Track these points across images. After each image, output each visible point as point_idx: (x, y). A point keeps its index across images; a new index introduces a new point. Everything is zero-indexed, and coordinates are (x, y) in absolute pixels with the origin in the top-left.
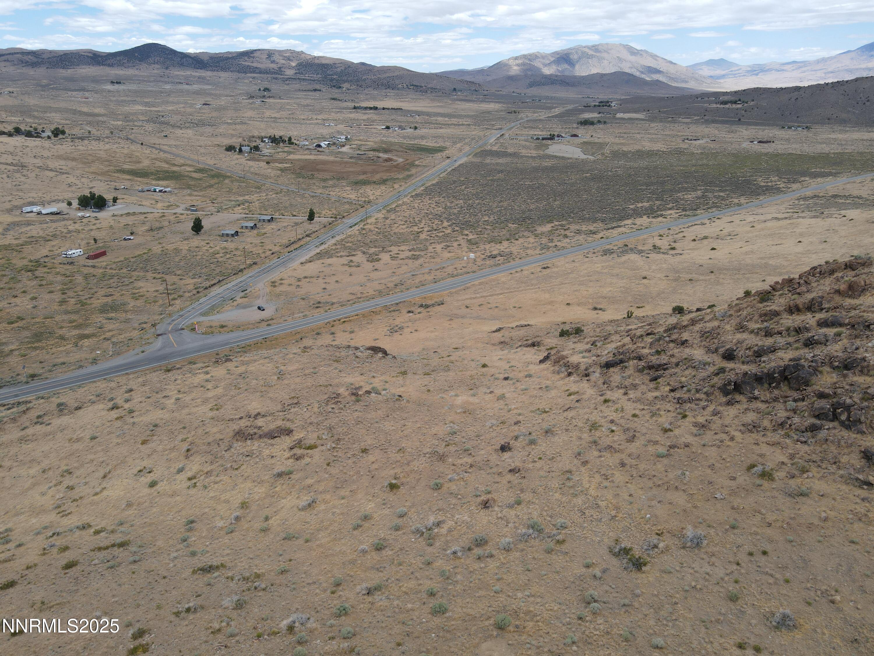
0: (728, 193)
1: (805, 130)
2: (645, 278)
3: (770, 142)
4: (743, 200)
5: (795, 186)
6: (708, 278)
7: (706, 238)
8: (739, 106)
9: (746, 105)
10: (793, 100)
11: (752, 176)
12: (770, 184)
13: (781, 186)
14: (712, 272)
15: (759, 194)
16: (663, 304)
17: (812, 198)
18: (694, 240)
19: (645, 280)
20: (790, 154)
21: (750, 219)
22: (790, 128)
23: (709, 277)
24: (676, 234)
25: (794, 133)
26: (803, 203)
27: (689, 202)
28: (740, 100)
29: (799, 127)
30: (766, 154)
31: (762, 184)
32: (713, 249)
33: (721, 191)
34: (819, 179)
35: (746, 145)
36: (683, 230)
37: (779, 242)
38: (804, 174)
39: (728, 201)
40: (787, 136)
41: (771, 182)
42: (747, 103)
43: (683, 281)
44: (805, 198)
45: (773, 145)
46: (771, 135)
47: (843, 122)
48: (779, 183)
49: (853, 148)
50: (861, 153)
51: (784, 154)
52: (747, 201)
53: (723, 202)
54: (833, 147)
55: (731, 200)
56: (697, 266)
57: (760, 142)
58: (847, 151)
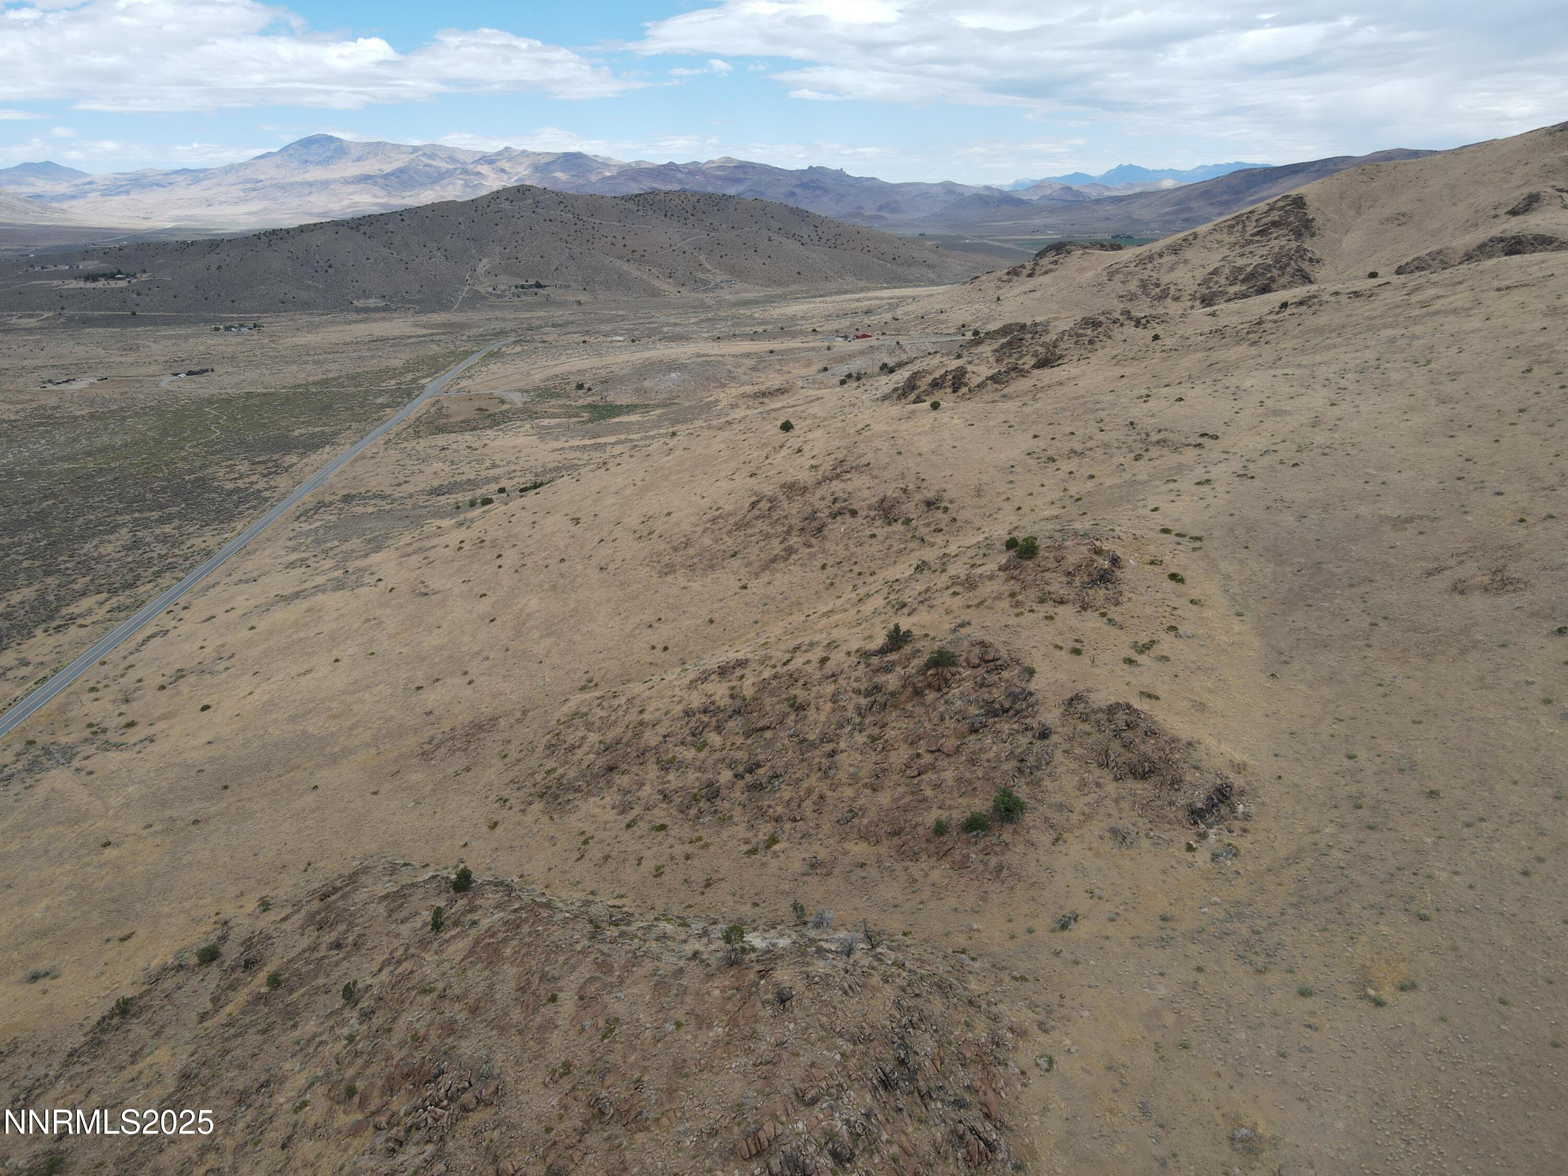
0: (176, 522)
1: (254, 332)
2: (107, 844)
3: (207, 371)
4: (208, 538)
5: (282, 482)
7: (180, 674)
8: (123, 284)
9: (134, 281)
10: (214, 268)
11: (203, 467)
12: (240, 483)
13: (261, 485)
14: (226, 787)
15: (230, 519)
17: (316, 509)
18: (162, 688)
19: (108, 850)
20: (249, 395)
22: (228, 329)
23: (225, 804)
24: (123, 675)
25: (239, 339)
26: (306, 527)
27: (114, 565)
28: (120, 273)
29: (242, 326)
30: (210, 401)
31: (230, 486)
32: (205, 708)
33: (162, 521)
34: (313, 457)
35: (166, 382)
36: (131, 660)
38: (286, 445)
39: (184, 547)
40: (230, 349)
41: (241, 477)
42: (134, 276)
43: (183, 830)
44: (307, 511)
45: (213, 376)
46: (202, 348)
47: (306, 306)
48: (254, 478)
49: (337, 367)
50: (352, 378)
51: (239, 397)
52: (217, 539)
53: (177, 551)
54: (309, 367)
55: (189, 543)
56: (193, 773)
57: (190, 373)
58: (331, 375)
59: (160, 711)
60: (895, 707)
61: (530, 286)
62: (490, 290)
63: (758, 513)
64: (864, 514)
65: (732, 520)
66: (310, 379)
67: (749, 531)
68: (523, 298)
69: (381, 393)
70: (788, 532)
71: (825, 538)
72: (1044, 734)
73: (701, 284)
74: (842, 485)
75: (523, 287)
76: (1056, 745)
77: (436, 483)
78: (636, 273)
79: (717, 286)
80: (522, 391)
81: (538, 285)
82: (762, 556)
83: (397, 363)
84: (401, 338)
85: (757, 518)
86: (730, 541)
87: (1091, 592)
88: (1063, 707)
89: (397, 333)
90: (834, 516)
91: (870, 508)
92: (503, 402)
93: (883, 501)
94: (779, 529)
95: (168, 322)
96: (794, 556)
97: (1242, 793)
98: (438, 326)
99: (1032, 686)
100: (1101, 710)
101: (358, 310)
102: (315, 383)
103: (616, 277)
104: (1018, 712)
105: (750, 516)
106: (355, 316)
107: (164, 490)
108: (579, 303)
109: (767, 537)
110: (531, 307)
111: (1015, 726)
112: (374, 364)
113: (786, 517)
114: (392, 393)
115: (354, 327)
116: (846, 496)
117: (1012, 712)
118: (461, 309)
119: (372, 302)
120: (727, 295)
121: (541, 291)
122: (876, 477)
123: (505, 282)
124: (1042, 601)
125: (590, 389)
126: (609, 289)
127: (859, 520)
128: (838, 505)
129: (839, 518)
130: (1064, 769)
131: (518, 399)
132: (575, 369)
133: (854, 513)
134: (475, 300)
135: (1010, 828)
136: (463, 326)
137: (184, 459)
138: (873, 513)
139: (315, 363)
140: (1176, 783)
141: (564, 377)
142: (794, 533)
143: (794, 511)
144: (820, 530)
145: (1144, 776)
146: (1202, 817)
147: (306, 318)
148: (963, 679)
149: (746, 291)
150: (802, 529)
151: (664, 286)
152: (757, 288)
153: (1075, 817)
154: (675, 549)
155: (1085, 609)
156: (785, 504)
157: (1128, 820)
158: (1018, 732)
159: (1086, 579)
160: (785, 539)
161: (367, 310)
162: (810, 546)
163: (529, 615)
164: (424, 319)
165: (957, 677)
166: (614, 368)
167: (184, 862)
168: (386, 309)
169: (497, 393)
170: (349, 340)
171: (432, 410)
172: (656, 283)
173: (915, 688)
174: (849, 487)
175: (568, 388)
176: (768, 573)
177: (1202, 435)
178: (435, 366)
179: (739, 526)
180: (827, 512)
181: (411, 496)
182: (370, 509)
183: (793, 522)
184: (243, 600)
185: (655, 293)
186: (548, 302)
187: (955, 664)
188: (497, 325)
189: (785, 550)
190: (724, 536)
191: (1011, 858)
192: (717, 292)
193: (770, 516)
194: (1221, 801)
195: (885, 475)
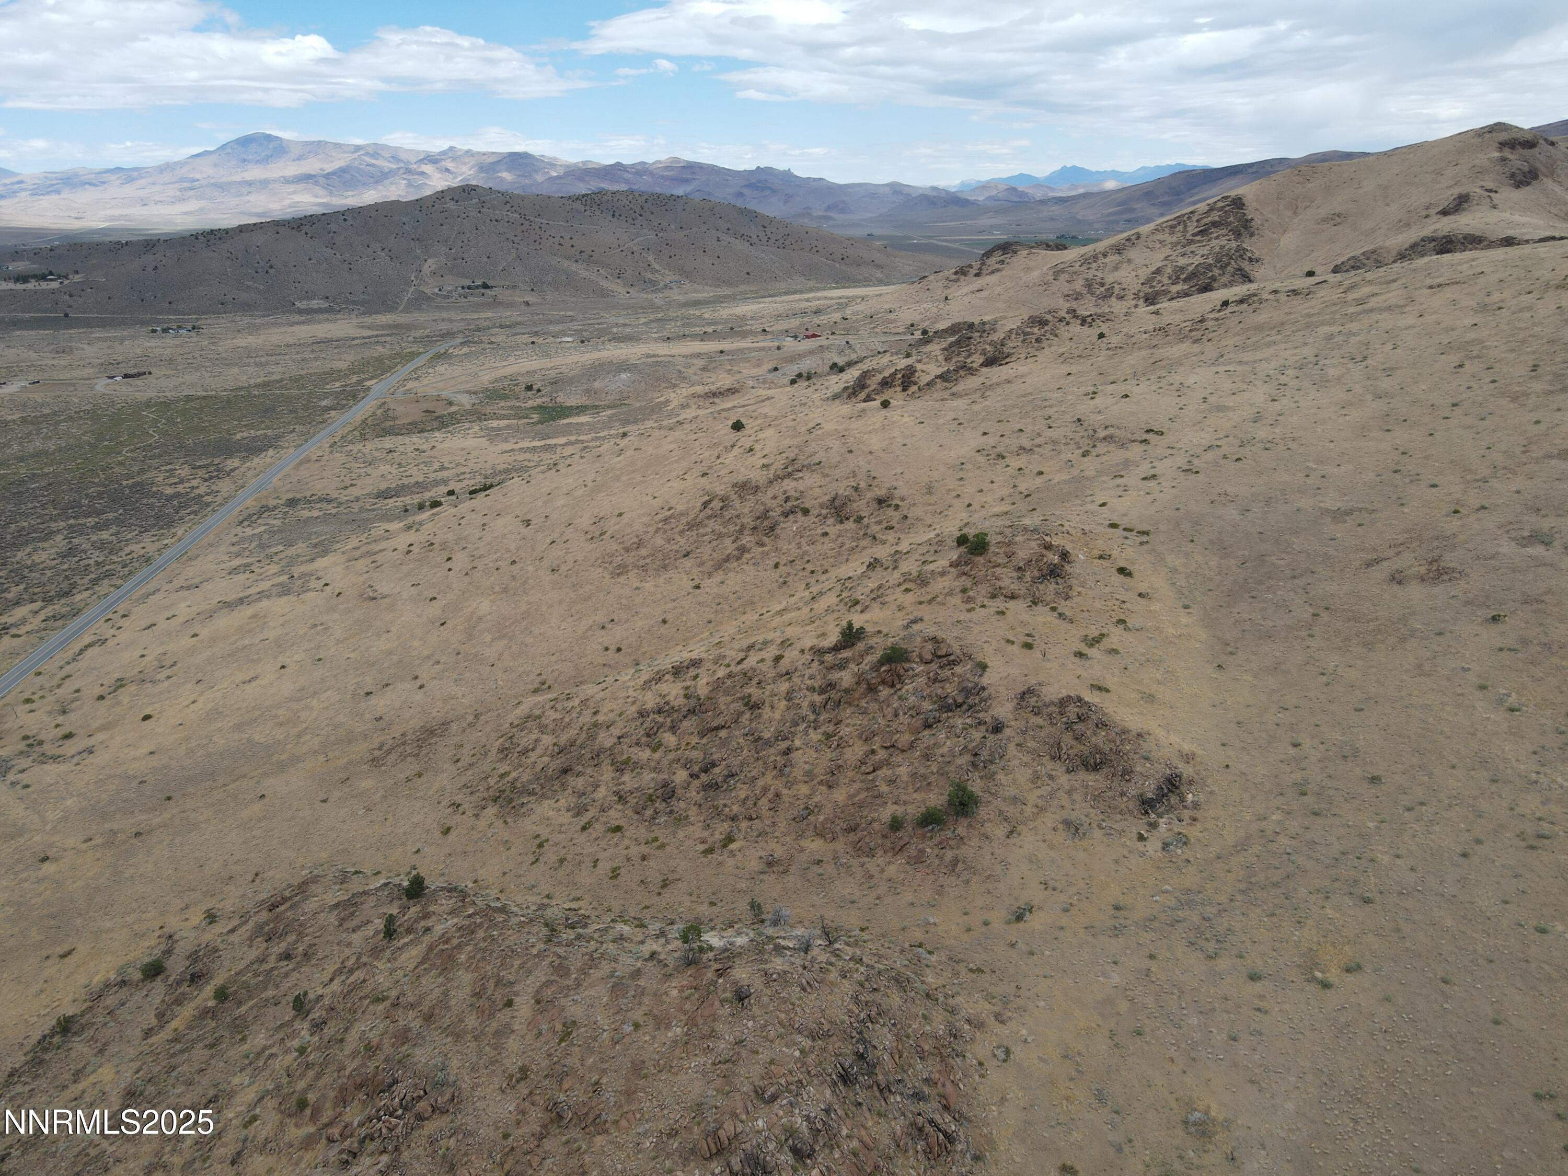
0: (114, 529)
1: (193, 334)
2: (45, 858)
3: (144, 373)
4: (148, 544)
5: (225, 486)
7: (120, 684)
8: (55, 285)
9: (66, 282)
10: (149, 269)
11: (141, 472)
12: (180, 488)
13: (202, 490)
14: (169, 798)
15: (170, 524)
17: (260, 514)
18: (101, 698)
19: (47, 866)
20: (189, 398)
22: (165, 331)
23: (167, 816)
24: (59, 686)
25: (177, 341)
26: (249, 532)
27: (48, 574)
28: (51, 274)
29: (180, 327)
30: (148, 404)
31: (169, 491)
32: (147, 718)
33: (98, 527)
34: (256, 460)
35: (101, 385)
36: (67, 669)
37: (252, 674)
38: (227, 448)
40: (168, 352)
41: (182, 482)
42: (66, 277)
43: (124, 842)
44: (250, 516)
45: (152, 379)
46: (138, 351)
47: (247, 307)
48: (195, 483)
49: (280, 369)
50: (296, 380)
51: (178, 400)
52: (157, 545)
53: (115, 558)
54: (250, 370)
55: (127, 550)
56: (134, 784)
57: (126, 376)
58: (274, 377)
59: (98, 723)
60: (850, 704)
61: (477, 287)
62: (436, 290)
63: (710, 512)
64: (816, 512)
65: (684, 520)
66: (252, 382)
67: (701, 531)
68: (471, 299)
69: (326, 396)
70: (741, 531)
71: (777, 537)
72: (997, 728)
73: (651, 285)
74: (794, 484)
75: (469, 288)
76: (1009, 739)
77: (383, 486)
78: (584, 274)
79: (666, 286)
80: (469, 392)
81: (485, 286)
82: (715, 555)
83: (342, 365)
84: (345, 339)
85: (709, 518)
86: (682, 541)
87: (1041, 587)
88: (1015, 701)
89: (341, 334)
90: (786, 515)
91: (822, 506)
92: (450, 404)
93: (834, 499)
94: (732, 528)
95: (103, 324)
96: (747, 556)
97: (1191, 782)
98: (383, 327)
99: (985, 681)
100: (1052, 703)
101: (300, 312)
102: (257, 386)
103: (564, 277)
104: (971, 707)
105: (702, 515)
106: (297, 318)
107: (100, 495)
108: (527, 304)
109: (720, 536)
110: (478, 307)
111: (969, 721)
112: (317, 366)
113: (738, 516)
114: (336, 395)
115: (296, 328)
116: (798, 495)
117: (965, 707)
118: (407, 310)
119: (315, 304)
120: (676, 295)
121: (488, 291)
122: (827, 475)
123: (451, 283)
124: (993, 596)
125: (539, 390)
126: (557, 289)
127: (812, 518)
128: (789, 504)
129: (791, 517)
130: (1017, 762)
131: (466, 401)
132: (523, 370)
133: (806, 512)
134: (420, 301)
135: (964, 822)
136: (409, 327)
137: (121, 464)
138: (824, 512)
139: (256, 365)
140: (1127, 774)
141: (512, 378)
142: (746, 532)
143: (746, 510)
144: (772, 528)
145: (1096, 768)
146: (1152, 807)
147: (246, 320)
148: (917, 675)
149: (696, 291)
150: (755, 528)
151: (613, 287)
152: (707, 288)
153: (1029, 810)
154: (627, 550)
155: (1035, 604)
156: (737, 503)
157: (1081, 811)
158: (971, 726)
159: (1037, 574)
160: (737, 538)
161: (310, 311)
162: (762, 545)
163: (480, 619)
164: (368, 320)
165: (911, 673)
166: (564, 369)
167: (127, 875)
168: (329, 310)
169: (445, 394)
170: (291, 341)
171: (379, 412)
172: (604, 283)
173: (869, 684)
174: (801, 485)
175: (517, 389)
176: (721, 572)
177: (1148, 431)
178: (381, 368)
179: (691, 526)
180: (779, 511)
181: (357, 499)
182: (316, 513)
183: (745, 521)
184: (184, 608)
185: (604, 293)
186: (496, 303)
187: (908, 660)
188: (444, 327)
189: (738, 549)
190: (676, 536)
191: (966, 851)
192: (667, 293)
193: (722, 516)
194: (1170, 791)
195: (837, 473)
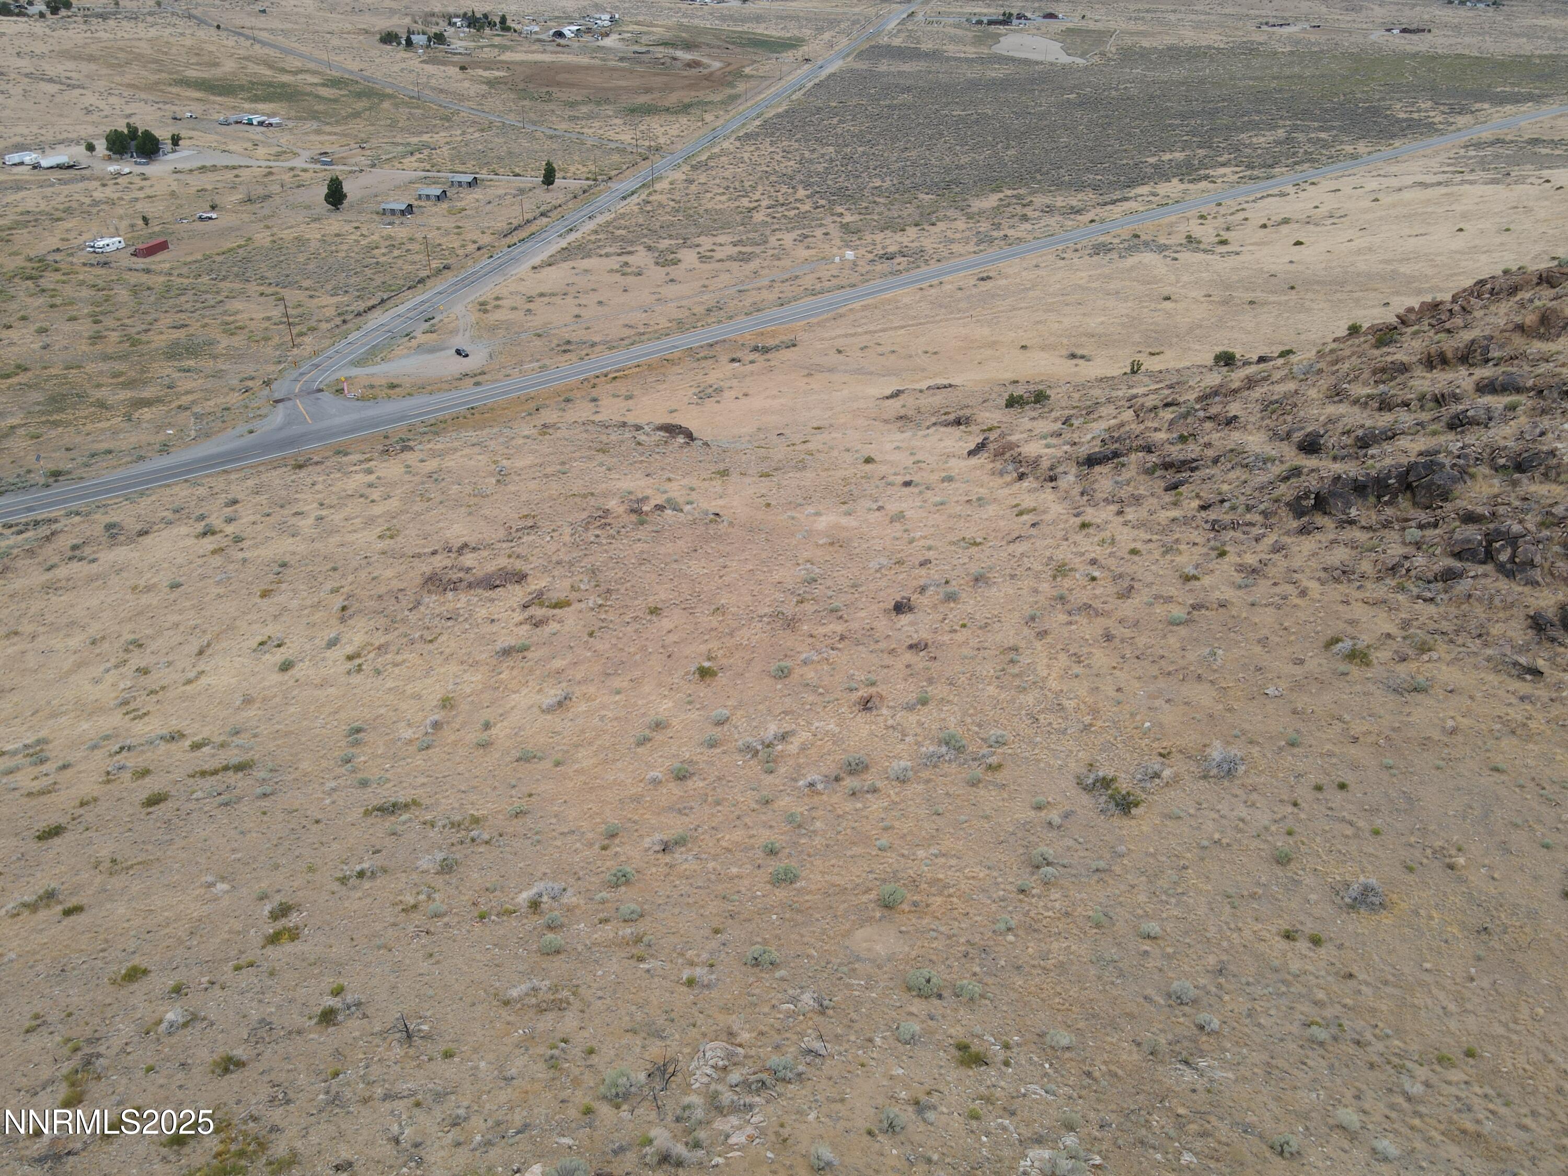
0: (1334, 132)
1: (1491, 8)
2: (1168, 298)
3: (1424, 31)
4: (1362, 147)
5: (1461, 120)
6: (1284, 298)
7: (1286, 221)
11: (1384, 99)
12: (1415, 116)
13: (1436, 120)
14: (1292, 288)
15: (1393, 136)
16: (1197, 347)
17: (1492, 144)
18: (1264, 226)
19: (1167, 303)
20: (1458, 56)
21: (1373, 184)
22: (1462, 3)
23: (1286, 298)
24: (1232, 214)
25: (1471, 12)
26: (1473, 153)
27: (1259, 151)
29: (1479, 1)
30: (1414, 56)
31: (1402, 115)
32: (1298, 243)
33: (1322, 129)
34: (1509, 108)
35: (1376, 35)
36: (1245, 206)
37: (1421, 231)
38: (1481, 96)
39: (1333, 150)
40: (1457, 20)
41: (1419, 111)
43: (1238, 305)
44: (1480, 143)
45: (1428, 36)
46: (1426, 17)
48: (1432, 114)
51: (1447, 56)
53: (1324, 152)
54: (1541, 43)
55: (1339, 148)
56: (1265, 276)
57: (1404, 31)
59: (1254, 240)
66: (1538, 52)
102: (1541, 56)
107: (1334, 110)
137: (1365, 92)
